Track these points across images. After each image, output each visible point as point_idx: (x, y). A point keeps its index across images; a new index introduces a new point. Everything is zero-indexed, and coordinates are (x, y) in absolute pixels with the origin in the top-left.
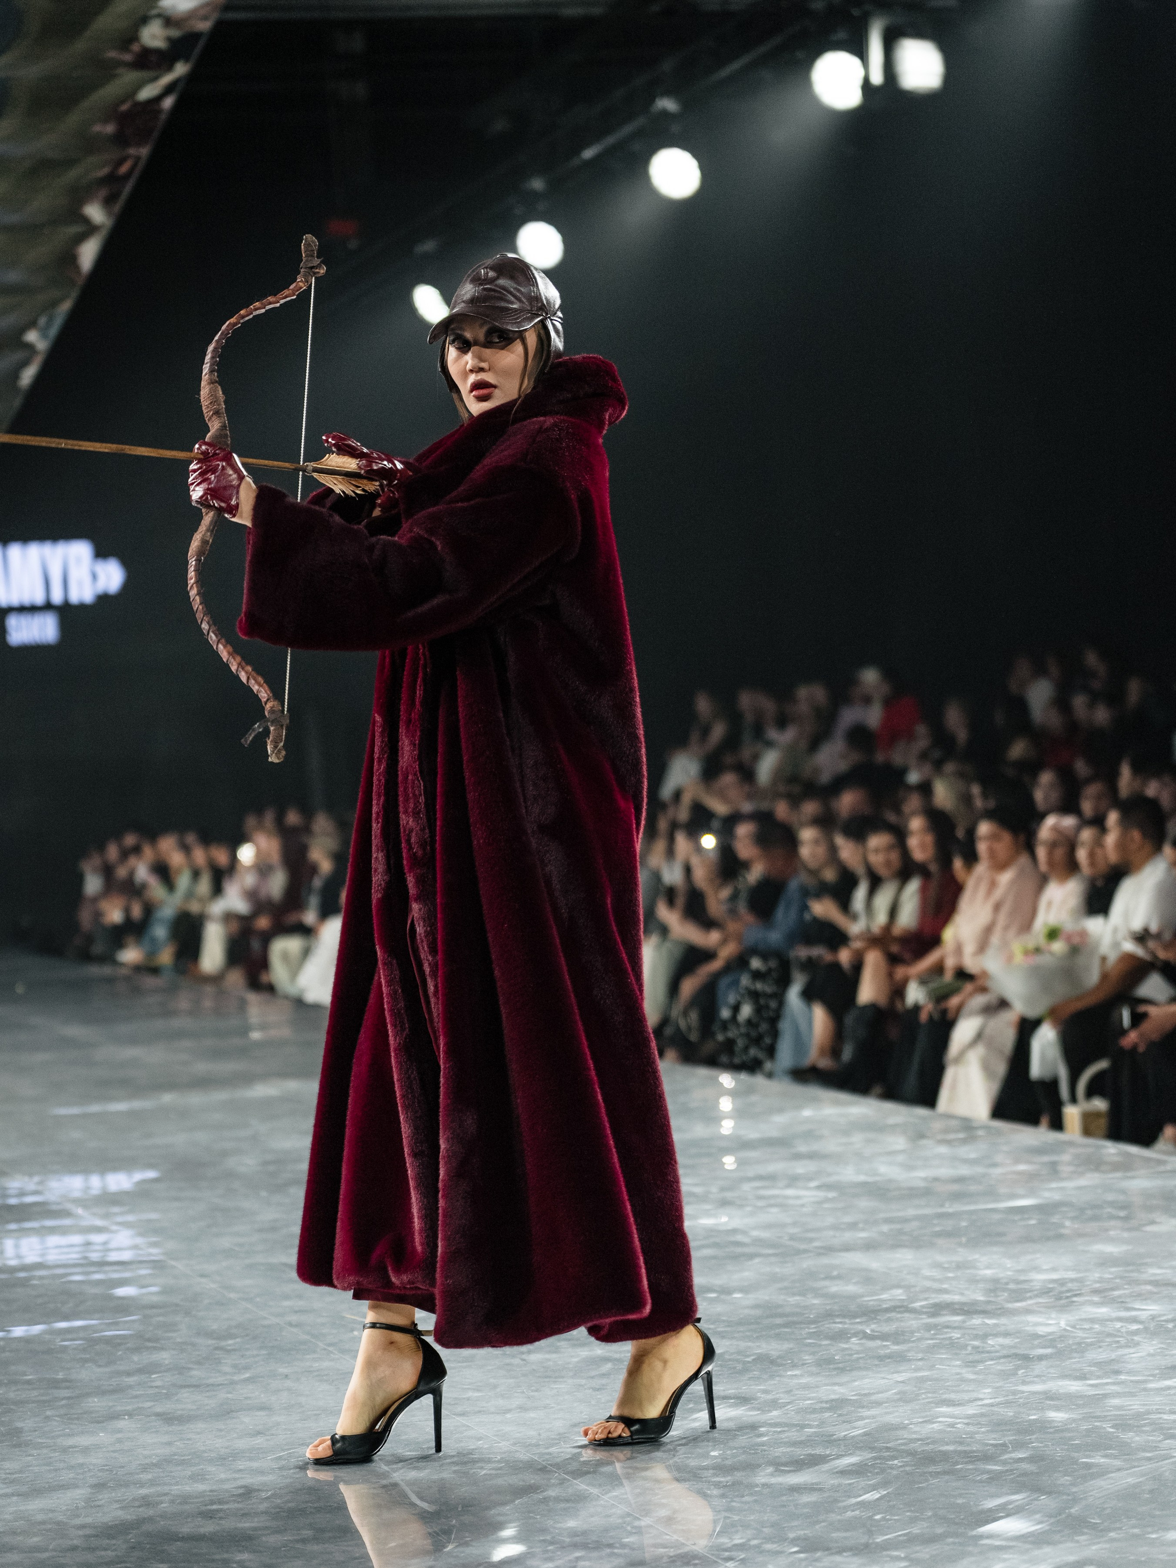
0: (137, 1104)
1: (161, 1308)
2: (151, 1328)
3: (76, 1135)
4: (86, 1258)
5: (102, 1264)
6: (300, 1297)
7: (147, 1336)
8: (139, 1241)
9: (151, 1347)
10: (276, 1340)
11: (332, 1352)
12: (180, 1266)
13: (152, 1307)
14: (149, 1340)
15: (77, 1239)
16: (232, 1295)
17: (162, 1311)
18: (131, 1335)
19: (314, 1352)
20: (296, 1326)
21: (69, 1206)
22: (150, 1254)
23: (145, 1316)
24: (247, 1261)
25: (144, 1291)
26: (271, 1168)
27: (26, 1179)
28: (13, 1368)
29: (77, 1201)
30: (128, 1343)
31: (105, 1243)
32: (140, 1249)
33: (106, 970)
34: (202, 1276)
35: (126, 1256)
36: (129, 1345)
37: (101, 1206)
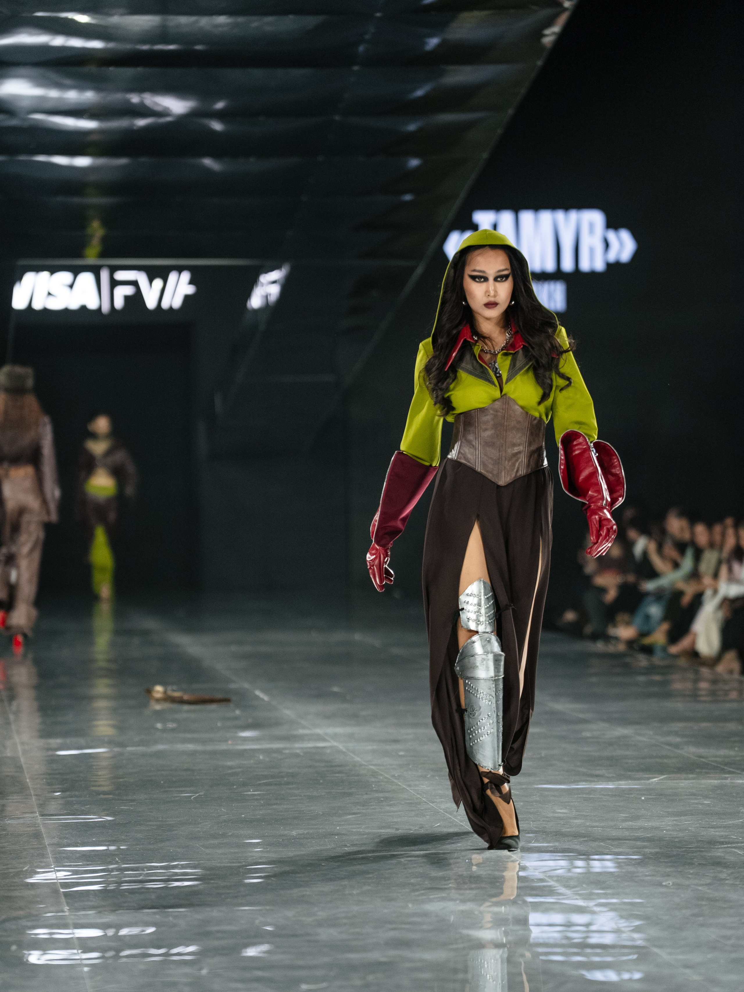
0: (624, 785)
3: (562, 811)
4: (568, 938)
5: (584, 945)
8: (623, 924)
12: (664, 955)
15: (558, 918)
21: (552, 883)
22: (633, 940)
24: (733, 956)
29: (560, 879)
31: (588, 925)
32: (624, 932)
33: (600, 646)
34: (687, 966)
35: (608, 939)
37: (584, 886)
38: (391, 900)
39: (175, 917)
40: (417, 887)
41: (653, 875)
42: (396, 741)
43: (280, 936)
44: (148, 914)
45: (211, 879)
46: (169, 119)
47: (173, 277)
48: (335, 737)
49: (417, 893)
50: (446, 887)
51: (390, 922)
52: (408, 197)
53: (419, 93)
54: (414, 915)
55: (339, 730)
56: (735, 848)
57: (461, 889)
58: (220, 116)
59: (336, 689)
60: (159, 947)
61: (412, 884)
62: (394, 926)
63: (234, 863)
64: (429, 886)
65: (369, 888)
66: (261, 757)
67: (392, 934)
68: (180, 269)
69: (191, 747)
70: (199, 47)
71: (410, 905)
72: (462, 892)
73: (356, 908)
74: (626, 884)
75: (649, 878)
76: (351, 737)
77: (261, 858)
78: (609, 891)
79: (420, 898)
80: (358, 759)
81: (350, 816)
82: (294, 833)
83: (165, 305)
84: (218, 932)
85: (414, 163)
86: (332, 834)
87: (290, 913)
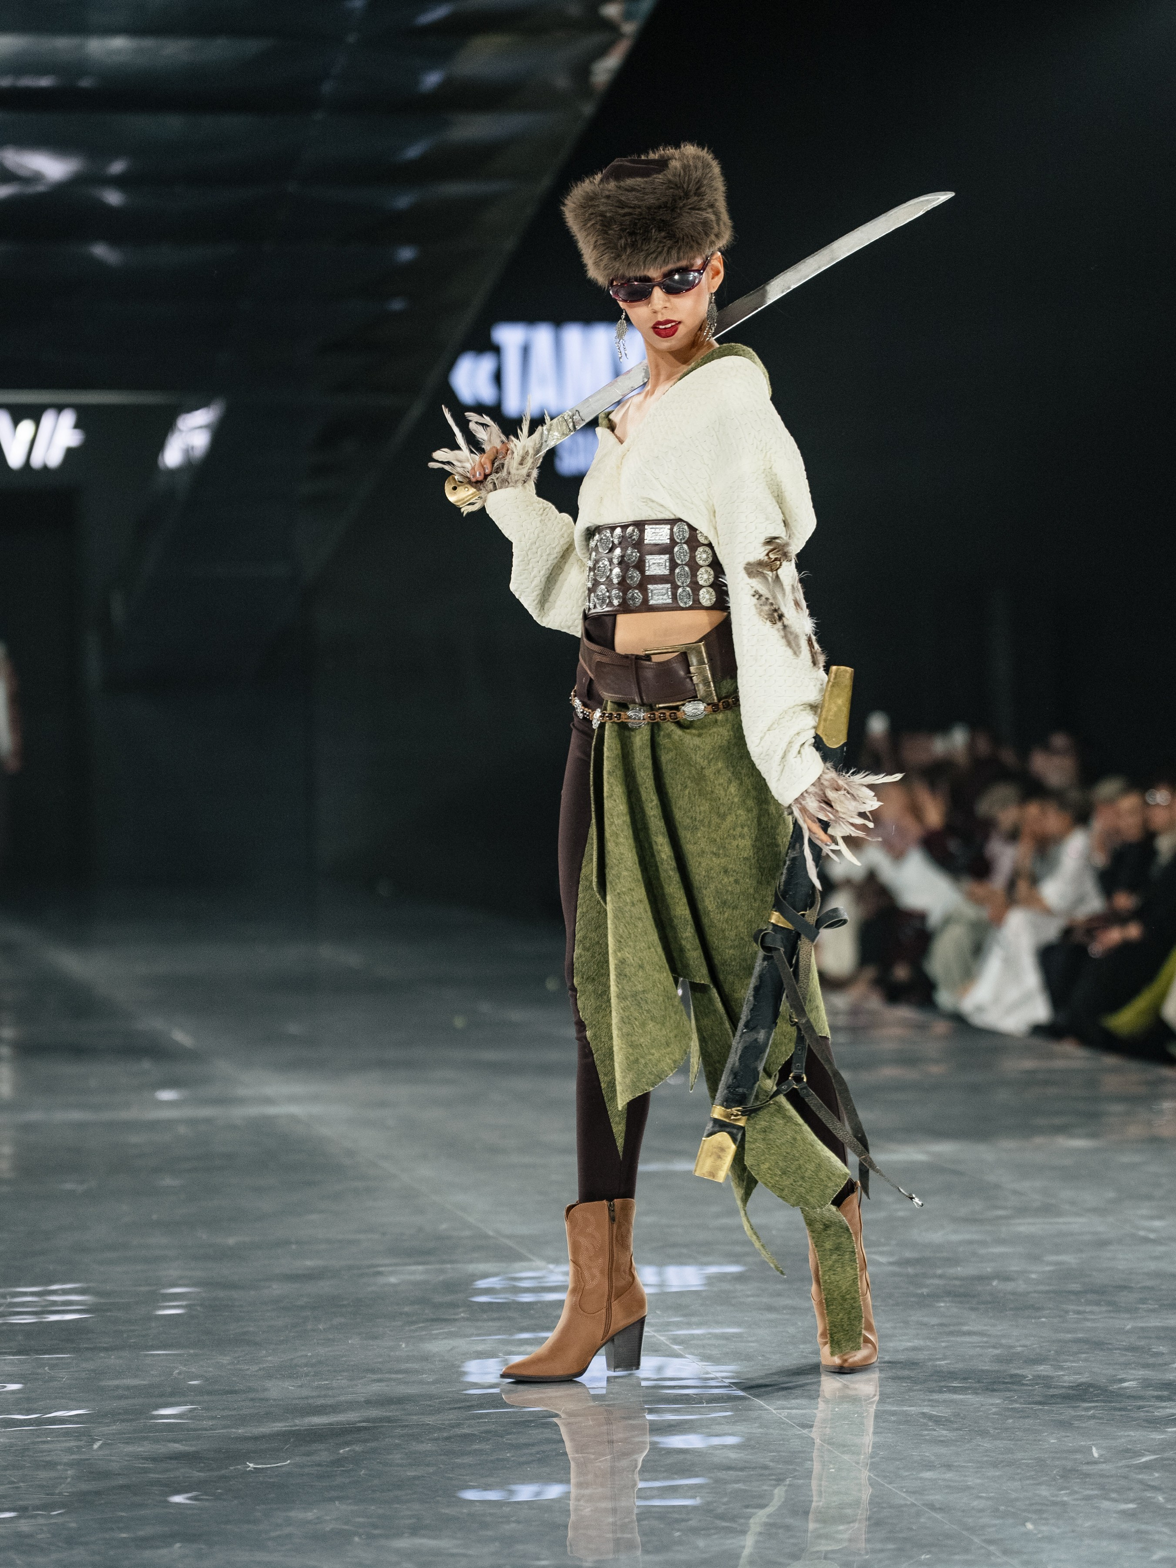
1: (742, 1469)
2: (725, 1500)
6: (949, 1467)
7: (719, 1511)
9: (724, 1528)
10: (911, 1529)
11: (994, 1554)
13: (729, 1468)
14: (722, 1517)
16: (846, 1457)
17: (740, 1473)
18: (695, 1508)
19: (967, 1551)
20: (941, 1509)
23: (717, 1481)
25: (716, 1441)
26: (910, 1270)
27: (551, 1266)
28: (520, 1547)
30: (691, 1520)
36: (692, 1523)
37: (658, 1312)
38: (375, 1338)
39: (53, 1367)
40: (414, 1318)
41: (758, 1296)
42: (383, 1104)
43: (209, 1393)
44: (12, 1363)
45: (107, 1310)
46: (40, 188)
47: (48, 419)
48: (293, 1099)
49: (412, 1328)
50: (457, 1317)
51: (373, 1371)
52: (397, 305)
53: (414, 152)
54: (408, 1359)
55: (297, 1088)
56: (875, 1253)
57: (478, 1320)
58: (118, 182)
59: (293, 1028)
60: (29, 1411)
61: (407, 1314)
62: (380, 1376)
63: (140, 1285)
64: (432, 1316)
65: (343, 1320)
66: (182, 1130)
67: (376, 1388)
68: (60, 408)
69: (76, 1116)
70: (85, 83)
71: (403, 1346)
72: (479, 1324)
73: (322, 1351)
74: (719, 1308)
75: (751, 1299)
76: (315, 1098)
77: (181, 1278)
78: (694, 1319)
79: (418, 1334)
80: (325, 1131)
81: (314, 1217)
82: (231, 1241)
83: (37, 461)
84: (117, 1387)
85: (406, 254)
86: (288, 1242)
87: (225, 1360)
